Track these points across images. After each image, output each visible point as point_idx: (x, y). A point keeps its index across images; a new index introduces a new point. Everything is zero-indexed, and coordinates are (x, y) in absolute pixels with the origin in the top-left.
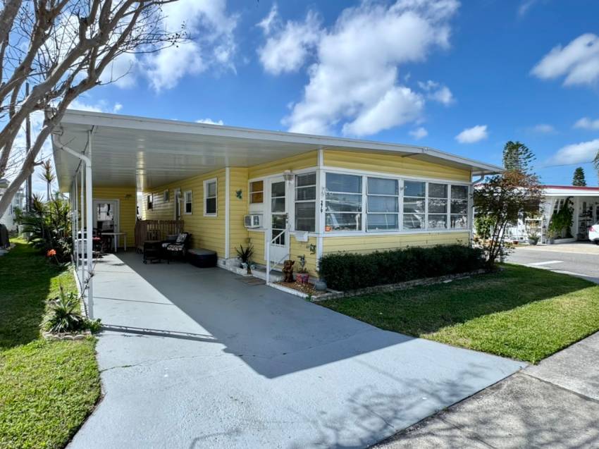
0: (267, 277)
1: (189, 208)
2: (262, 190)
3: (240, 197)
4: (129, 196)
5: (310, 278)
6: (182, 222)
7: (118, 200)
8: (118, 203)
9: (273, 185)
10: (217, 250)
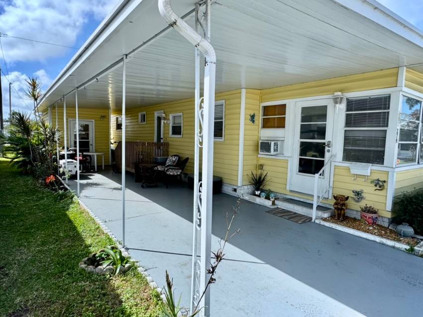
0: (314, 213)
1: (177, 130)
2: (285, 114)
3: (253, 122)
4: (103, 117)
5: (380, 219)
6: (167, 145)
7: (94, 120)
8: (94, 122)
9: (304, 110)
10: (221, 176)
